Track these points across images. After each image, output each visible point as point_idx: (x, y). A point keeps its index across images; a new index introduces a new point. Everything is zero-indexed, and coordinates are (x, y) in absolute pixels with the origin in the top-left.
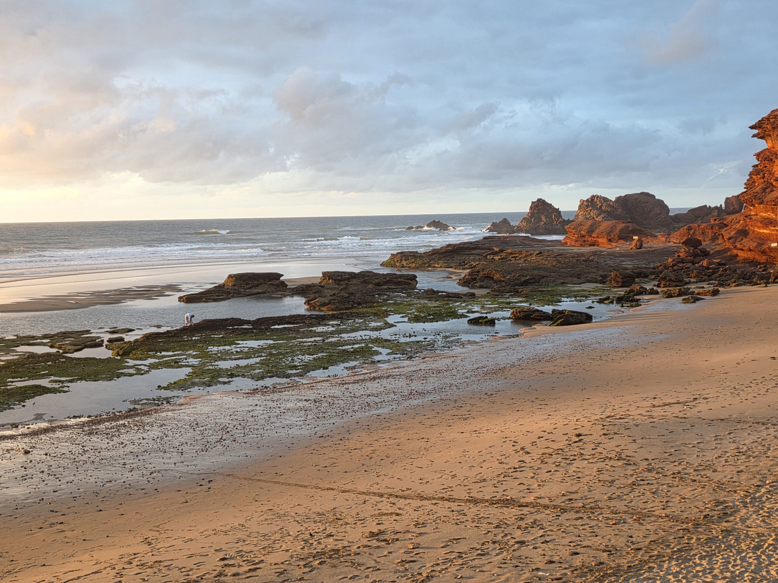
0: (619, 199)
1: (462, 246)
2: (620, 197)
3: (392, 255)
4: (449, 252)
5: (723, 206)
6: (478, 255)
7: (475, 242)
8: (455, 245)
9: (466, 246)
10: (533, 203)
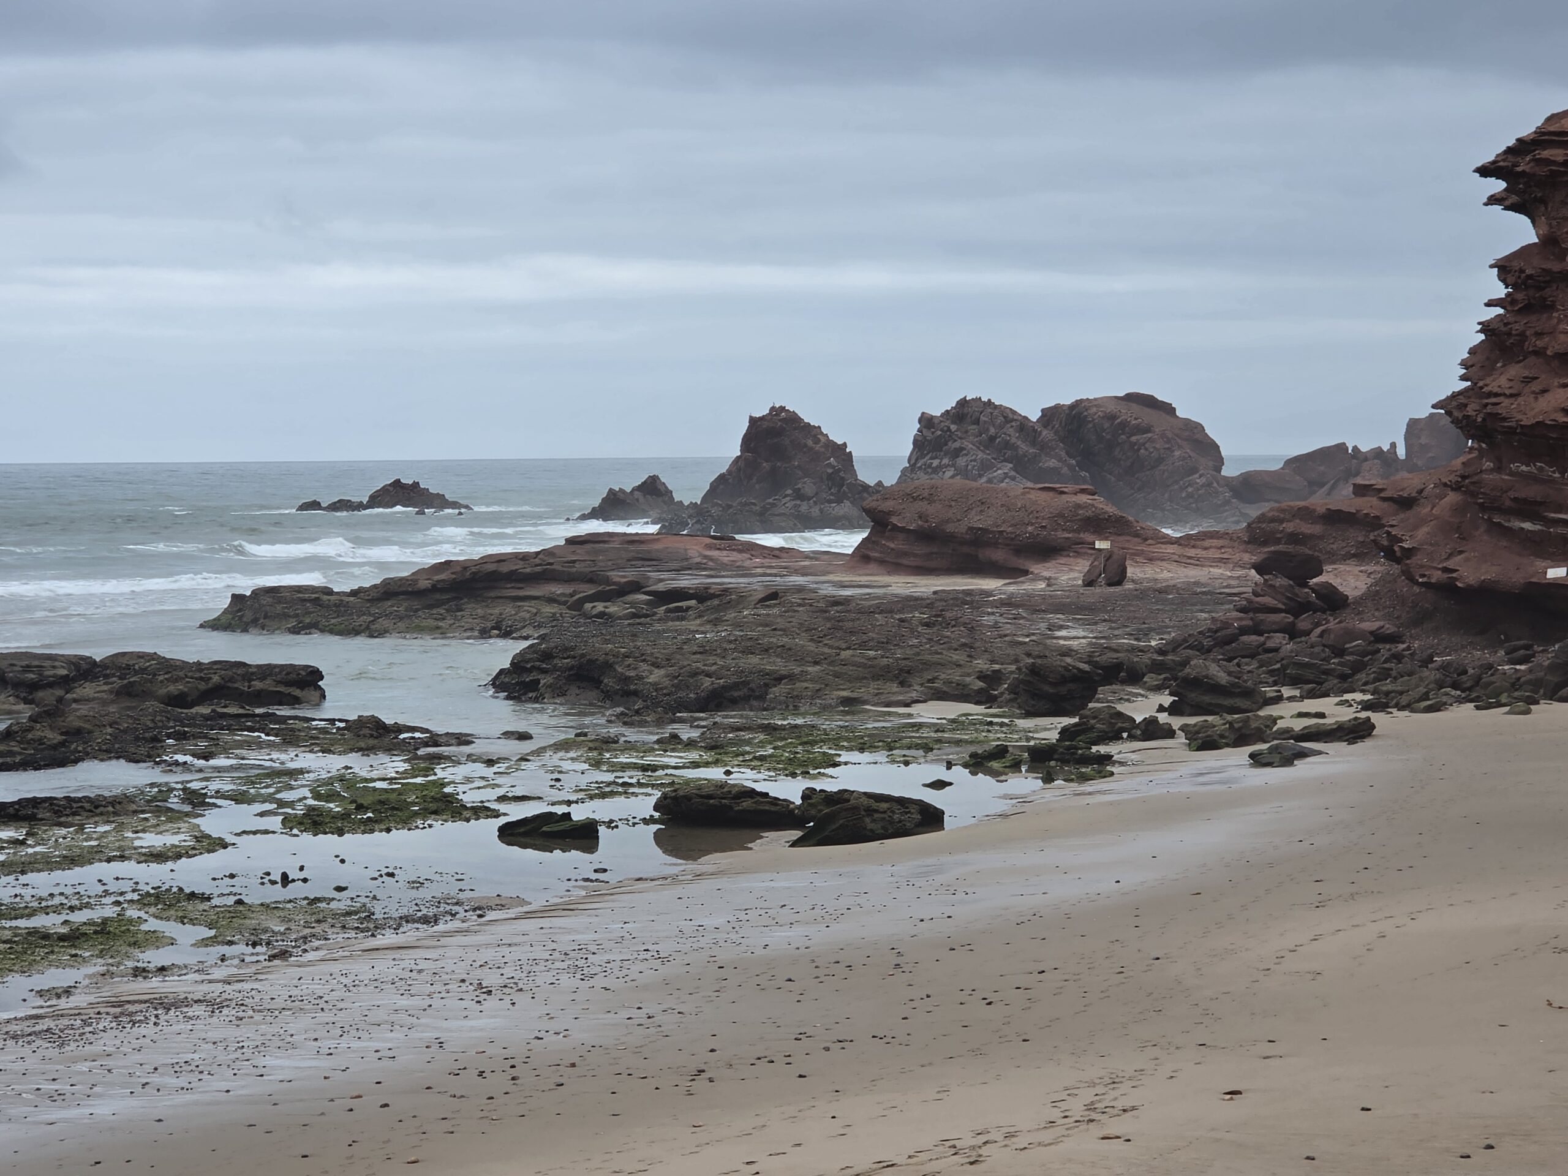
0: (1050, 415)
1: (491, 567)
3: (237, 598)
5: (1401, 452)
6: (551, 600)
8: (465, 566)
9: (505, 568)
10: (753, 421)
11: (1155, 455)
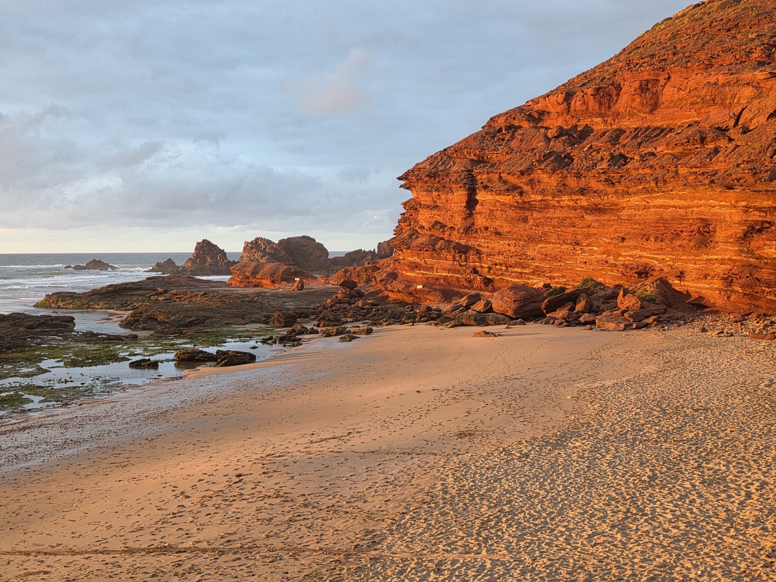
0: (282, 242)
1: (124, 286)
2: (283, 239)
3: (47, 296)
4: (110, 293)
5: (376, 250)
6: (141, 295)
7: (137, 282)
8: (116, 286)
9: (129, 286)
10: (198, 243)
11: (310, 253)
